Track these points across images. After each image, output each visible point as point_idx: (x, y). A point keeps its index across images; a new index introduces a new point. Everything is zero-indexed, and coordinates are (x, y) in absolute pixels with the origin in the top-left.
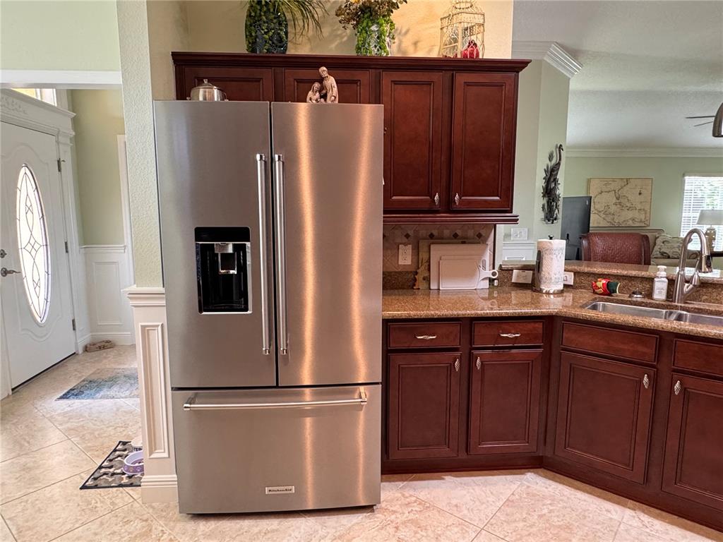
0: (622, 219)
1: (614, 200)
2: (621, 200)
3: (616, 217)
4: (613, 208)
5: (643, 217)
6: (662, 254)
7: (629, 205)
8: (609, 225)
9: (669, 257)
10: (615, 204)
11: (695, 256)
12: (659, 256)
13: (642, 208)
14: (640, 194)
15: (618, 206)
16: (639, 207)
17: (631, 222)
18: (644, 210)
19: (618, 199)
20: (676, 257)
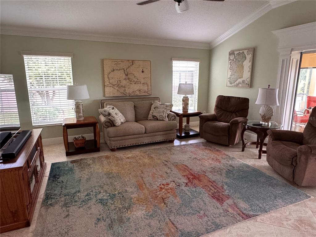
0: (131, 91)
1: (124, 76)
2: (129, 76)
3: (126, 89)
4: (124, 83)
5: (146, 88)
6: (154, 116)
7: (135, 80)
8: (122, 95)
9: (157, 120)
10: (125, 79)
11: (174, 117)
12: (152, 118)
13: (145, 82)
14: (143, 72)
15: (128, 81)
16: (143, 81)
17: (138, 92)
18: (146, 83)
19: (127, 75)
20: (161, 119)
